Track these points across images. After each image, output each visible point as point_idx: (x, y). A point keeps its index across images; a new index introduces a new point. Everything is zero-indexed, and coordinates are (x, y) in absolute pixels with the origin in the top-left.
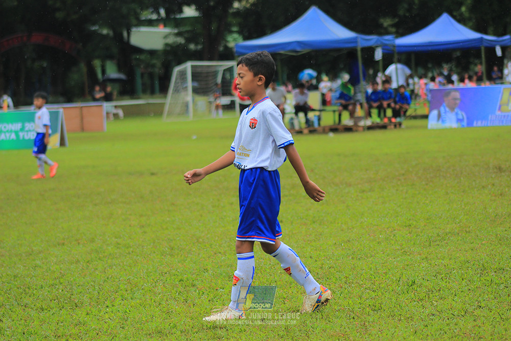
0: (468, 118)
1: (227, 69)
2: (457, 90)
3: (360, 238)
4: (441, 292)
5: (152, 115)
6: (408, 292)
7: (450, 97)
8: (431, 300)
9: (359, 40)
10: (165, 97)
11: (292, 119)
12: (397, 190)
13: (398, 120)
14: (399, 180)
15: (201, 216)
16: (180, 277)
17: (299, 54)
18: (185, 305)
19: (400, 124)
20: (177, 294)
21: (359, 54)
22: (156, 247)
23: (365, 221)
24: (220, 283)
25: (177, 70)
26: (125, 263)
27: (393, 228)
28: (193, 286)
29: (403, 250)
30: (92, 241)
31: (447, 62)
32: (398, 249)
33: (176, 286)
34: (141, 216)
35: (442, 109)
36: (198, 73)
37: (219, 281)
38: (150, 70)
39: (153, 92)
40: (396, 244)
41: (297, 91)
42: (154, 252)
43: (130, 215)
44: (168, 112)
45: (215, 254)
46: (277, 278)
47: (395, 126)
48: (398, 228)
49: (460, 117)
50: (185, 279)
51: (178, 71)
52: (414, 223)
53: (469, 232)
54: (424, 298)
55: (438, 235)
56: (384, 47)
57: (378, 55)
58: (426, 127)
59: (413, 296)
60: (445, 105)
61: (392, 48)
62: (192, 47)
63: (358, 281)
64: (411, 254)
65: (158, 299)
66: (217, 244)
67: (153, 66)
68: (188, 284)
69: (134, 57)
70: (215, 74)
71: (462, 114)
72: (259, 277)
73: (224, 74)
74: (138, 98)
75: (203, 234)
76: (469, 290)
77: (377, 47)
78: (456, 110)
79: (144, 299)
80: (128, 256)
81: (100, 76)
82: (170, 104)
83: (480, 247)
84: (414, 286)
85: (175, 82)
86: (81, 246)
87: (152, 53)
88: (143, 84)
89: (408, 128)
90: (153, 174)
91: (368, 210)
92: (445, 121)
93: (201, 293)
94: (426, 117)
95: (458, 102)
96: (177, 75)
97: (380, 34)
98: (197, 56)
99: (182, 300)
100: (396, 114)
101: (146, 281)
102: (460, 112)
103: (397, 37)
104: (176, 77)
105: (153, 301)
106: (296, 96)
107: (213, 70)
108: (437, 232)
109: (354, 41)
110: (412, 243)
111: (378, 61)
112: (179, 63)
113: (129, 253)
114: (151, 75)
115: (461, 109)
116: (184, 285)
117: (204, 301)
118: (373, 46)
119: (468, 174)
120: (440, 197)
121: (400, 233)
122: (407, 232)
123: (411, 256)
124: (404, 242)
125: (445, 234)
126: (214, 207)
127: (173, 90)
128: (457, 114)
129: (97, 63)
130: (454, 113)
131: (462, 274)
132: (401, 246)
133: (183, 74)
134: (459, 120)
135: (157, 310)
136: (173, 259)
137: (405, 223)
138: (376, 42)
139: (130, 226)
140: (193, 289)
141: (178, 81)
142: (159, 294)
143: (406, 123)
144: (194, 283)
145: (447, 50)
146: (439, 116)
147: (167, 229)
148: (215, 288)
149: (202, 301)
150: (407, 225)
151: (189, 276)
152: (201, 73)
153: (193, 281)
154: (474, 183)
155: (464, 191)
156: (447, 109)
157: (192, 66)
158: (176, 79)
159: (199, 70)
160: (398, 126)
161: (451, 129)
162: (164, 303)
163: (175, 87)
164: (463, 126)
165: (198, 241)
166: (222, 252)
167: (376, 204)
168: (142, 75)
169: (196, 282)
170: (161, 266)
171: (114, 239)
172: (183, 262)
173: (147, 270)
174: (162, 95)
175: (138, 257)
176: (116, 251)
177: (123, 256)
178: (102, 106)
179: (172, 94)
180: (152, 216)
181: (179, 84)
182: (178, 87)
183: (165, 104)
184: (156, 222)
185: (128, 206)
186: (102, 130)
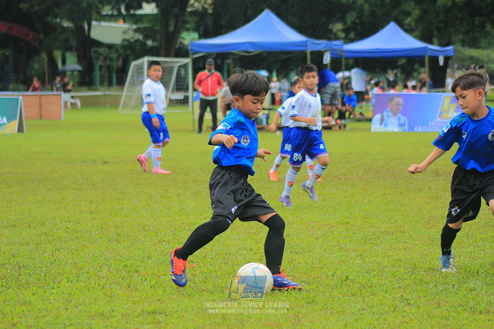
0: (409, 123)
1: (182, 65)
2: (399, 96)
3: (300, 233)
4: (373, 288)
5: (108, 106)
6: (341, 287)
7: (394, 102)
8: (363, 296)
9: (309, 44)
10: (122, 90)
12: (337, 189)
13: (343, 122)
14: (340, 179)
15: (149, 205)
16: (124, 263)
17: (251, 54)
18: (127, 289)
19: (345, 126)
20: (121, 279)
21: (309, 57)
22: (103, 233)
23: (305, 217)
24: (162, 270)
25: (134, 64)
26: (73, 247)
27: (331, 224)
28: (137, 272)
29: (339, 247)
30: (43, 224)
31: (392, 69)
32: (335, 246)
33: (121, 271)
34: (92, 202)
35: (385, 113)
37: (162, 268)
38: (108, 63)
39: (110, 84)
40: (333, 241)
42: (102, 238)
43: (82, 201)
44: (124, 103)
45: (160, 242)
46: (217, 268)
47: (340, 127)
48: (336, 225)
49: (402, 122)
50: (129, 265)
52: (352, 221)
53: (403, 232)
54: (356, 294)
55: (374, 234)
56: (333, 51)
57: (327, 59)
58: (370, 130)
59: (346, 291)
60: (388, 109)
61: (340, 53)
62: (150, 43)
63: (295, 275)
64: (346, 250)
65: (101, 283)
66: (162, 233)
67: (111, 59)
68: (132, 270)
69: (93, 50)
70: (171, 69)
71: (404, 119)
72: (201, 266)
73: (179, 71)
74: (96, 90)
75: (150, 223)
76: (400, 287)
77: (326, 51)
78: (398, 115)
79: (88, 282)
80: (76, 240)
81: (60, 66)
82: (126, 96)
83: (413, 247)
84: (348, 282)
85: (131, 76)
86: (32, 229)
87: (110, 47)
88: (101, 76)
89: (352, 130)
90: (105, 163)
92: (388, 124)
93: (143, 278)
94: (370, 120)
95: (401, 107)
96: (134, 68)
97: (329, 39)
98: (154, 52)
99: (126, 285)
100: (342, 116)
101: (92, 265)
102: (402, 117)
103: (346, 43)
104: (133, 70)
105: (97, 284)
107: (169, 65)
108: (373, 230)
109: (304, 44)
110: (349, 240)
111: (327, 65)
112: (137, 57)
113: (78, 238)
114: (109, 68)
115: (404, 114)
116: (127, 271)
117: (146, 287)
118: (322, 50)
119: (406, 177)
120: (377, 197)
121: (338, 230)
122: (344, 230)
123: (347, 253)
124: (341, 239)
125: (380, 233)
126: (161, 197)
127: (129, 83)
128: (399, 119)
129: (58, 54)
130: (396, 118)
131: (394, 272)
132: (338, 242)
133: (140, 69)
134: (401, 125)
135: (100, 293)
136: (119, 245)
138: (325, 46)
139: (80, 212)
140: (136, 275)
141: (134, 74)
142: (104, 278)
143: (350, 125)
144: (137, 269)
145: (393, 57)
146: (382, 120)
147: (115, 216)
148: (157, 275)
149: (144, 287)
150: (345, 222)
151: (133, 262)
153: (137, 267)
154: (411, 186)
155: (401, 193)
156: (390, 114)
158: (133, 72)
161: (393, 133)
162: (107, 286)
163: (131, 80)
164: (404, 130)
165: (144, 229)
166: (166, 240)
168: (101, 68)
169: (140, 268)
170: (107, 251)
171: (63, 223)
172: (128, 248)
173: (93, 255)
174: (119, 88)
175: (86, 242)
176: (65, 235)
177: (71, 240)
178: (60, 95)
179: (129, 86)
180: (102, 203)
181: (135, 78)
182: (134, 80)
183: (121, 96)
184: (104, 209)
185: (80, 193)
186: (60, 118)
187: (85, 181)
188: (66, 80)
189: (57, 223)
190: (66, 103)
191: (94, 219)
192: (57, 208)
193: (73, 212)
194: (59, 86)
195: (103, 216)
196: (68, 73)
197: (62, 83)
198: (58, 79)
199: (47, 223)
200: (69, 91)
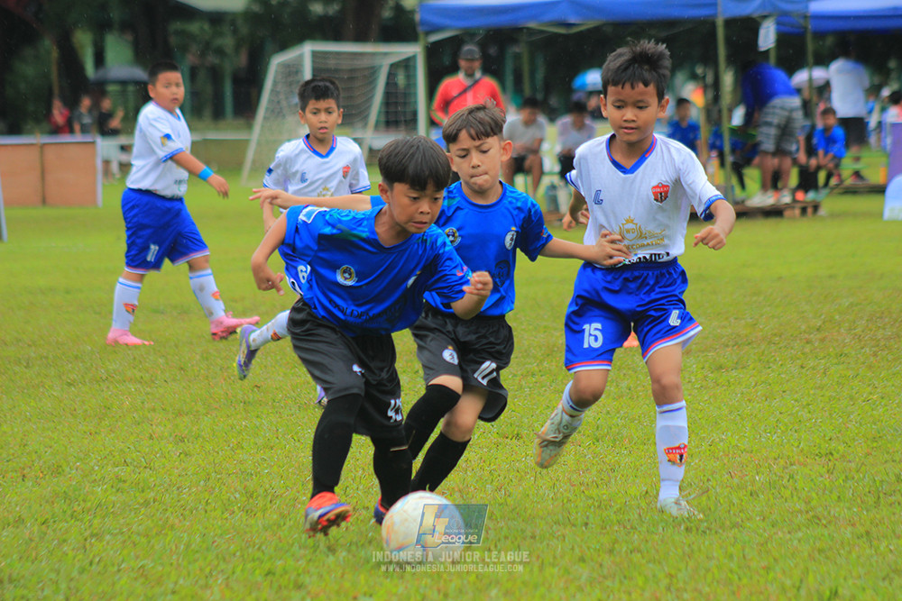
1: (400, 62)
3: (708, 480)
10: (250, 126)
11: (553, 187)
12: (802, 367)
13: (811, 196)
14: (808, 342)
16: (267, 566)
17: (574, 30)
19: (816, 207)
21: (721, 33)
22: (211, 491)
23: (722, 440)
25: (277, 62)
26: (135, 528)
27: (788, 457)
29: (811, 514)
30: (57, 471)
32: (800, 511)
34: (180, 414)
36: (328, 70)
38: (211, 59)
39: (218, 114)
40: (795, 498)
41: (567, 119)
43: (154, 410)
44: (254, 162)
47: (804, 210)
48: (802, 460)
50: (279, 570)
51: (279, 65)
52: (841, 448)
56: (782, 17)
57: (767, 38)
58: (880, 214)
61: (801, 21)
62: (317, 8)
64: (830, 522)
66: (361, 487)
67: (220, 51)
68: (286, 583)
69: (173, 27)
70: (372, 73)
73: (391, 75)
77: (764, 17)
80: (143, 511)
81: (90, 70)
82: (259, 144)
85: (272, 91)
87: (216, 18)
89: (834, 216)
91: (731, 413)
94: (880, 190)
96: (276, 71)
98: (328, 29)
100: (808, 181)
104: (275, 78)
106: (563, 132)
107: (365, 63)
110: (835, 497)
112: (286, 45)
113: (146, 504)
114: (215, 75)
116: (275, 586)
118: (756, 16)
121: (806, 470)
122: (823, 471)
123: (832, 528)
124: (814, 495)
127: (267, 109)
129: (83, 40)
132: (807, 503)
136: (252, 521)
137: (820, 448)
138: (763, 6)
139: (151, 437)
141: (279, 88)
143: (830, 203)
150: (823, 452)
152: (336, 71)
153: (298, 575)
157: (315, 54)
158: (275, 83)
159: (332, 63)
160: (810, 210)
163: (270, 101)
167: (750, 400)
169: (305, 579)
170: (221, 536)
171: (110, 468)
172: (275, 528)
173: (188, 546)
174: (241, 122)
175: (168, 513)
176: (113, 498)
177: (131, 510)
178: (93, 143)
179: (265, 119)
180: (206, 414)
181: (282, 97)
182: (279, 102)
183: (246, 142)
184: (213, 430)
185: (149, 389)
186: (94, 202)
187: (161, 361)
188: (107, 104)
189: (93, 469)
190: (107, 163)
191: (186, 455)
192: (93, 430)
193: (132, 438)
194: (87, 120)
195: (208, 447)
196: (111, 88)
197: (96, 113)
198: (86, 102)
199: (67, 469)
200: (114, 133)
